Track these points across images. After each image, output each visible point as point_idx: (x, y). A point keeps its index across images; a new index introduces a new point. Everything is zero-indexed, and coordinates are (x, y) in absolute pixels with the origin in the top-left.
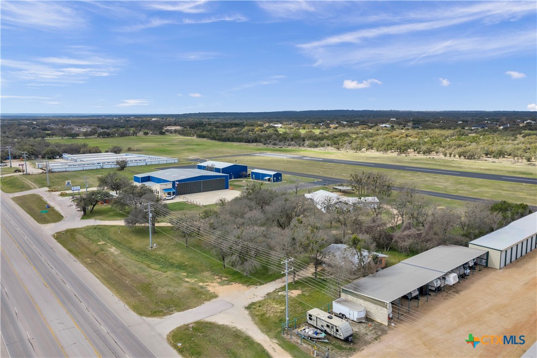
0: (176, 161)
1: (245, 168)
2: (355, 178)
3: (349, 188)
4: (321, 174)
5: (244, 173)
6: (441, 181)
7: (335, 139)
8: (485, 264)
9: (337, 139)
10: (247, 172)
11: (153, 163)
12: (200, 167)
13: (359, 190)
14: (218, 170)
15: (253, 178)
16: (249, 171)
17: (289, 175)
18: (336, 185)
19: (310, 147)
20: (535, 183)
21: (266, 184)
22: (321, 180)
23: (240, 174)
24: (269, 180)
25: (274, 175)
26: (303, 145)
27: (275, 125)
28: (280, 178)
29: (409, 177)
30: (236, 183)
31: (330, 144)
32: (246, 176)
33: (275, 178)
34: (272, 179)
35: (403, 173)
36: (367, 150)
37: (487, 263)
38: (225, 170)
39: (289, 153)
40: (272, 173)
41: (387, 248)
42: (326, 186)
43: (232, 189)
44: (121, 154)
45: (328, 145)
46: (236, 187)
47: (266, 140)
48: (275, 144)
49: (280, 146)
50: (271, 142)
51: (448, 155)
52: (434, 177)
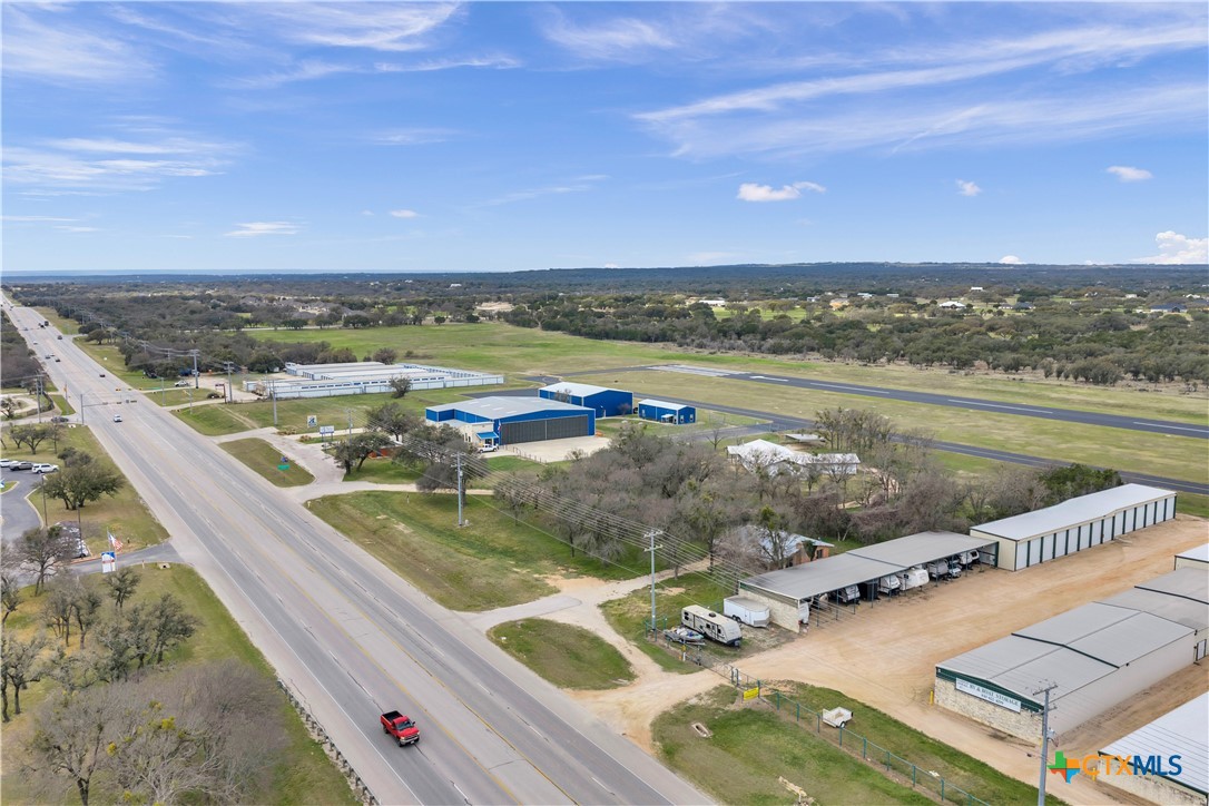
0: (501, 381)
1: (628, 397)
3: (814, 437)
4: (777, 410)
5: (626, 405)
6: (1008, 426)
7: (828, 335)
8: (993, 563)
9: (834, 335)
10: (631, 404)
11: (457, 384)
12: (544, 394)
13: (832, 441)
14: (576, 400)
15: (641, 416)
16: (636, 402)
17: (712, 412)
18: (793, 432)
19: (774, 352)
20: (1205, 436)
21: (664, 427)
22: (771, 422)
23: (619, 407)
24: (671, 420)
25: (681, 412)
26: (759, 348)
27: (710, 302)
28: (691, 416)
29: (949, 418)
30: (609, 425)
31: (816, 347)
32: (629, 412)
33: (682, 417)
34: (676, 417)
35: (938, 411)
36: (889, 361)
37: (996, 560)
38: (589, 401)
39: (725, 366)
40: (677, 407)
41: (842, 536)
42: (777, 433)
43: (601, 436)
44: (396, 365)
45: (812, 349)
46: (606, 431)
47: (684, 337)
48: (701, 346)
49: (712, 351)
50: (693, 340)
51: (1054, 374)
52: (998, 418)
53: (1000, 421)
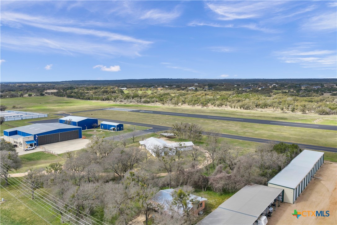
0: (46, 116)
1: (96, 121)
2: (176, 127)
3: (172, 134)
4: (152, 123)
5: (95, 124)
6: (233, 126)
7: (161, 97)
8: (281, 200)
9: (162, 97)
10: (97, 124)
11: (27, 118)
12: (61, 122)
13: (179, 136)
14: (74, 124)
15: (102, 128)
16: (100, 123)
17: (129, 125)
18: (162, 133)
19: (145, 103)
21: (111, 133)
22: (152, 128)
23: (92, 125)
24: (114, 129)
25: (118, 126)
26: (140, 102)
27: (122, 89)
28: (122, 128)
29: (211, 123)
30: (88, 133)
31: (158, 101)
32: (97, 127)
33: (118, 128)
34: (116, 128)
35: (207, 121)
36: (182, 104)
38: (80, 123)
39: (130, 108)
40: (116, 124)
41: (204, 188)
42: (156, 133)
43: (85, 138)
44: (6, 111)
45: (157, 102)
46: (88, 136)
47: (115, 99)
48: (121, 101)
49: (125, 103)
50: (118, 100)
51: (233, 107)
52: (228, 123)
53: (229, 124)
